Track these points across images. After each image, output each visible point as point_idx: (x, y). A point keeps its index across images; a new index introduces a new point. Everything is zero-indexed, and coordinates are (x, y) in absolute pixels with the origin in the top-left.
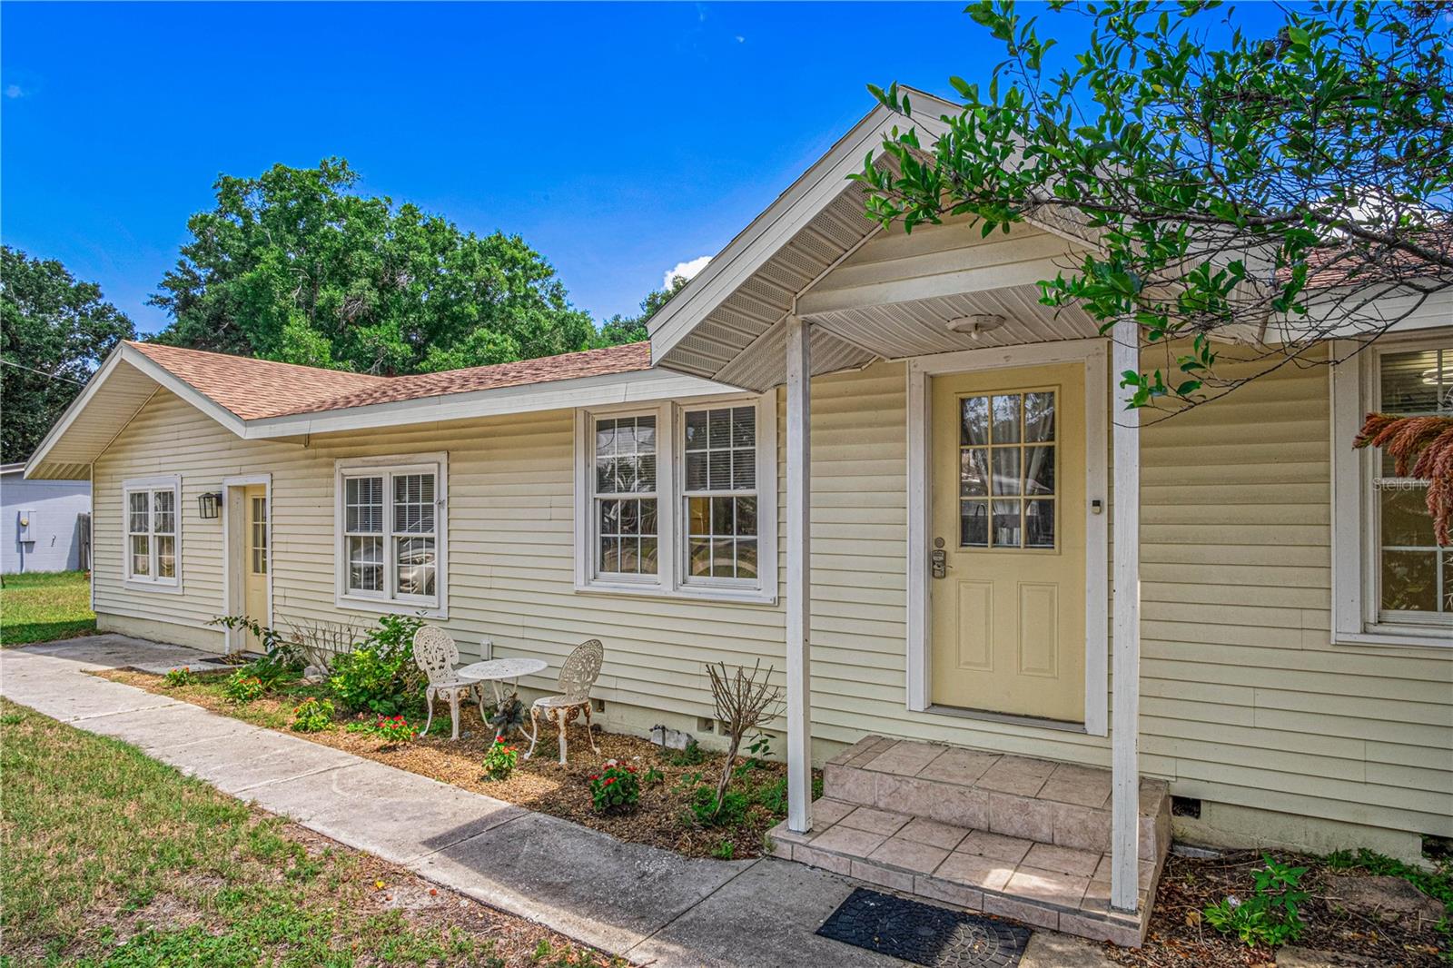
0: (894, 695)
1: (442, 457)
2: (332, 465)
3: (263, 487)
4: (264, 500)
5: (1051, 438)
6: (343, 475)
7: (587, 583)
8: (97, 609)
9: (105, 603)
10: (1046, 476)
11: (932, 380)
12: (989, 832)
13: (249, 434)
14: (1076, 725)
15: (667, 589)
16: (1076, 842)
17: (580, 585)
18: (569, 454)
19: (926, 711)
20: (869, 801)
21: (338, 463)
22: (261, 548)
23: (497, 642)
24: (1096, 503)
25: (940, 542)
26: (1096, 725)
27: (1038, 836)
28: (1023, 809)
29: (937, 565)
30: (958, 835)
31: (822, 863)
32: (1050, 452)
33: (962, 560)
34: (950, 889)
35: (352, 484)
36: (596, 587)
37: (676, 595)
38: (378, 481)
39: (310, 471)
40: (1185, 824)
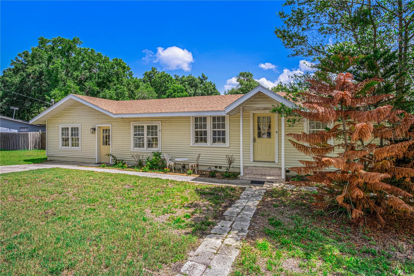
0: (248, 160)
1: (160, 122)
2: (130, 123)
3: (109, 127)
4: (109, 130)
5: (270, 123)
6: (133, 125)
7: (193, 145)
8: (48, 155)
9: (51, 153)
10: (270, 127)
11: (254, 114)
12: (265, 175)
13: (115, 117)
14: (274, 162)
15: (209, 145)
16: (276, 175)
17: (192, 145)
18: (190, 122)
19: (253, 162)
20: (248, 173)
21: (132, 123)
22: (108, 140)
23: (173, 156)
24: (277, 132)
25: (255, 137)
26: (277, 161)
27: (271, 175)
28: (269, 172)
29: (254, 140)
30: (261, 176)
31: (246, 179)
32: (270, 125)
33: (258, 140)
34: (263, 179)
35: (135, 127)
36: (195, 145)
37: (211, 146)
38: (143, 127)
39: (123, 124)
40: (288, 174)
